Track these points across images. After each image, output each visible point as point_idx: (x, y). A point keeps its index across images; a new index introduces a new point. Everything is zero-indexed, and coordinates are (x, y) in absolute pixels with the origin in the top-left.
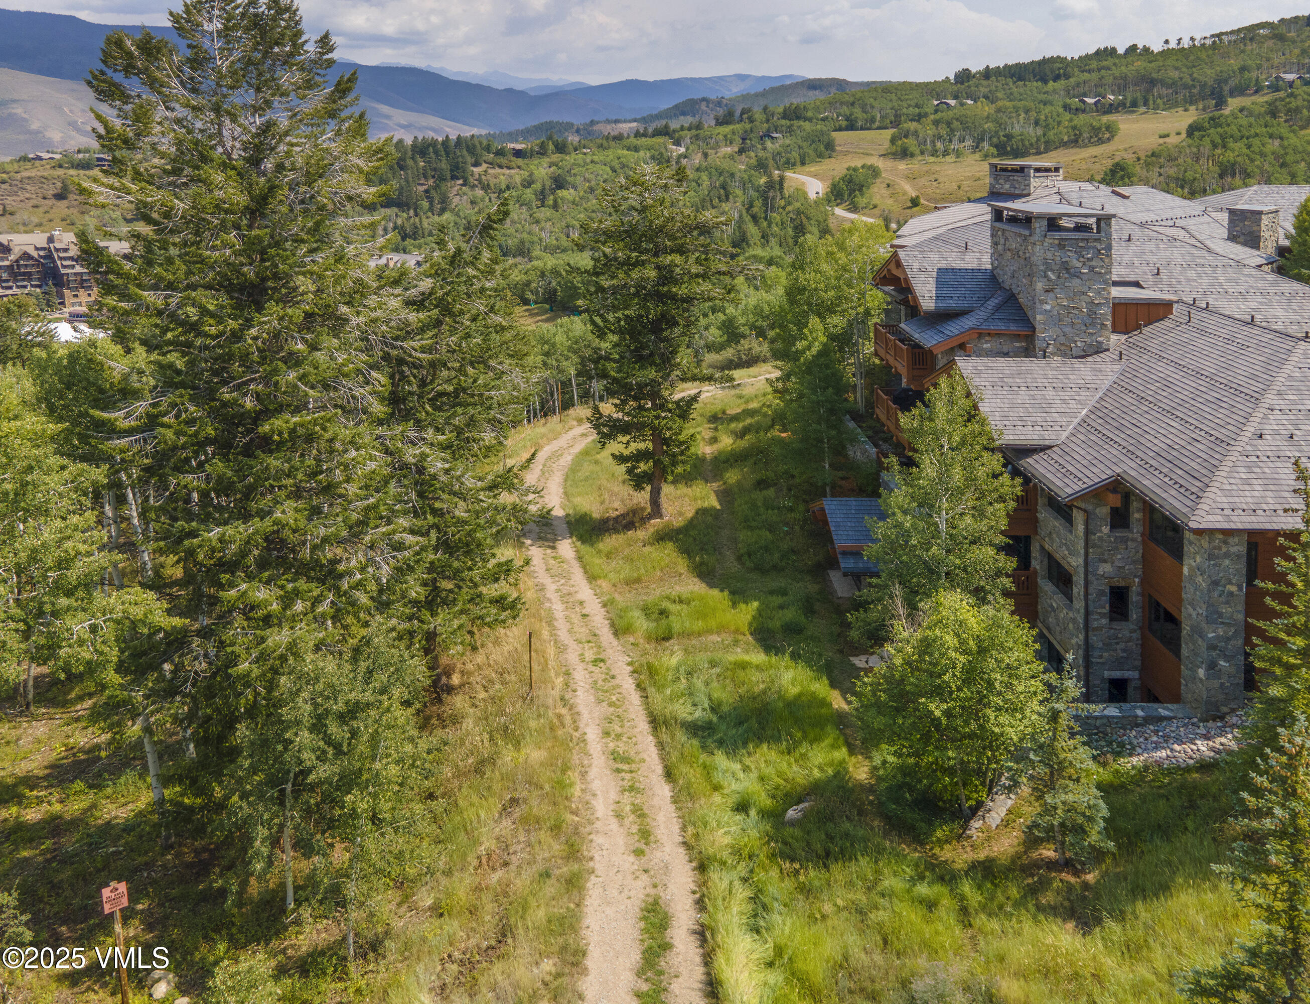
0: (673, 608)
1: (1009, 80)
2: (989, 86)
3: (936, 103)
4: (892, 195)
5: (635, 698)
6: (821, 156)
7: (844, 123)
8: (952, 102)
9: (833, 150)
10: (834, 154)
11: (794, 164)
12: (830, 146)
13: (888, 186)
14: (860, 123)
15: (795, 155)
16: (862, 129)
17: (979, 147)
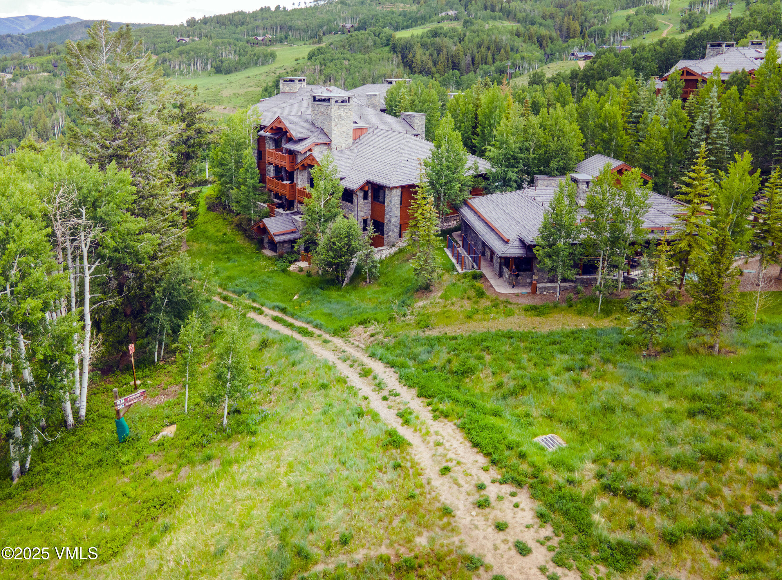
1: (217, 25)
2: (206, 29)
3: (177, 40)
8: (187, 39)
17: (205, 69)
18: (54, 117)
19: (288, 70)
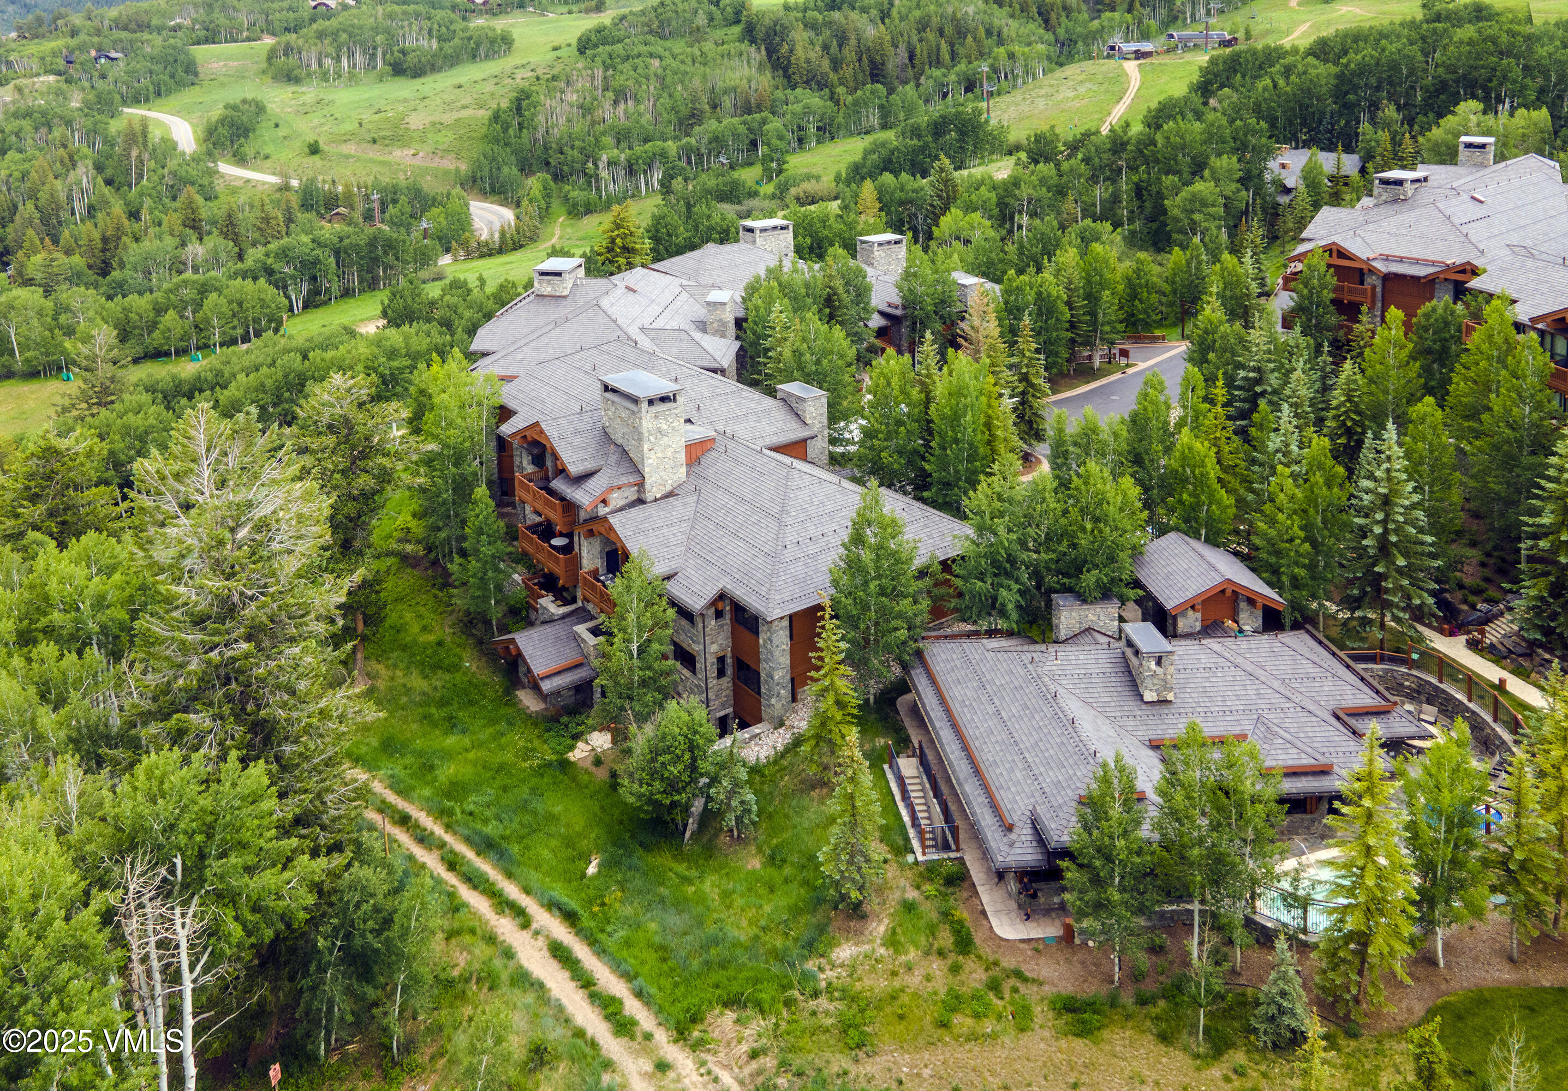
3: (313, 4)
6: (182, 83)
7: (203, 34)
8: (332, 3)
9: (196, 75)
10: (197, 79)
11: (146, 98)
13: (277, 125)
14: (223, 33)
15: (146, 85)
16: (227, 40)
17: (372, 65)
18: (72, 176)
19: (540, 72)
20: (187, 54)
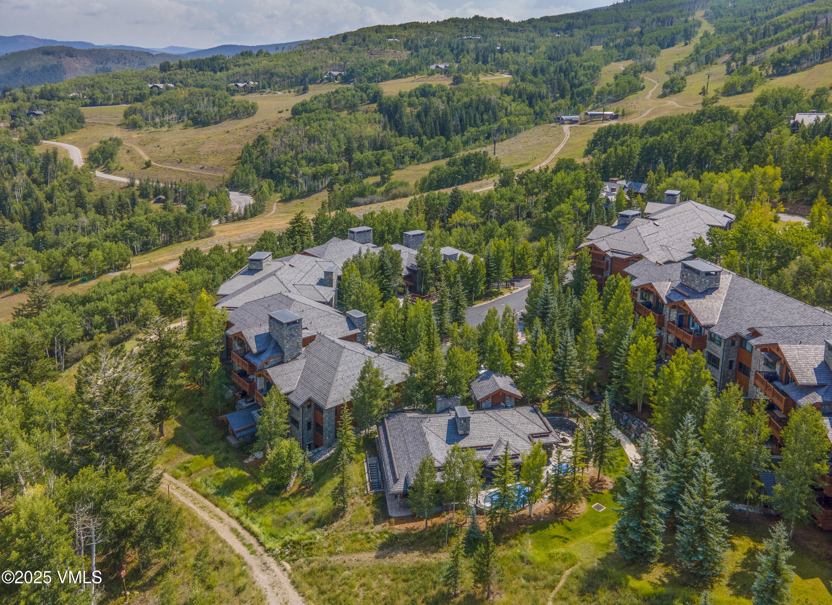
0: (189, 465)
1: (194, 71)
2: (182, 74)
3: (150, 86)
4: (132, 159)
5: (195, 493)
6: (76, 127)
7: (88, 101)
8: (161, 86)
9: (84, 122)
10: (84, 125)
11: (56, 135)
12: (81, 120)
13: (128, 152)
14: (100, 101)
15: (56, 128)
16: (101, 105)
17: (181, 120)
19: (271, 125)
20: (79, 111)
